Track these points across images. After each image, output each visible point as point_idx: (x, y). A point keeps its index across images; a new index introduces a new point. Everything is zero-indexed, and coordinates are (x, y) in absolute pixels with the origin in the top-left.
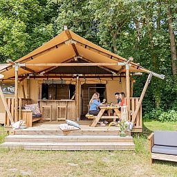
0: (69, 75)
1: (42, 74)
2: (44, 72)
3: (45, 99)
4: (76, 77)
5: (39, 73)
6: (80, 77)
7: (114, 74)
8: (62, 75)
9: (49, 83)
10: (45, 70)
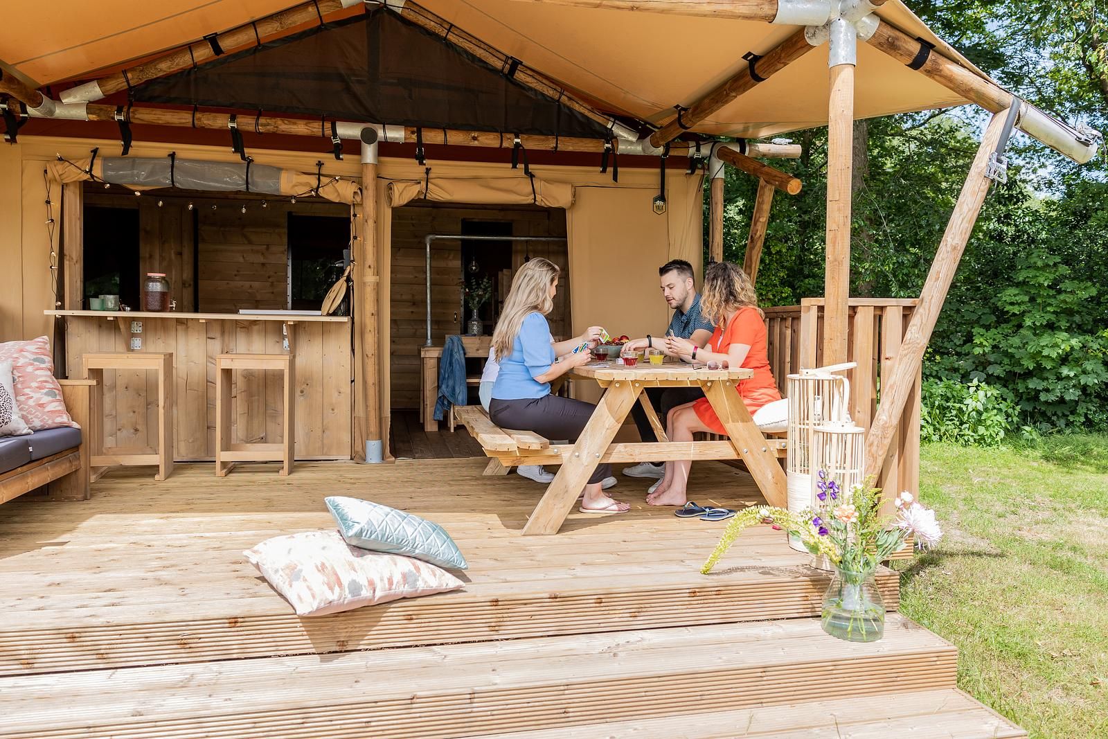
0: (300, 128)
1: (73, 106)
2: (94, 91)
3: (108, 307)
4: (353, 147)
5: (54, 91)
6: (387, 149)
7: (628, 142)
8: (246, 123)
9: (139, 180)
10: (99, 76)
